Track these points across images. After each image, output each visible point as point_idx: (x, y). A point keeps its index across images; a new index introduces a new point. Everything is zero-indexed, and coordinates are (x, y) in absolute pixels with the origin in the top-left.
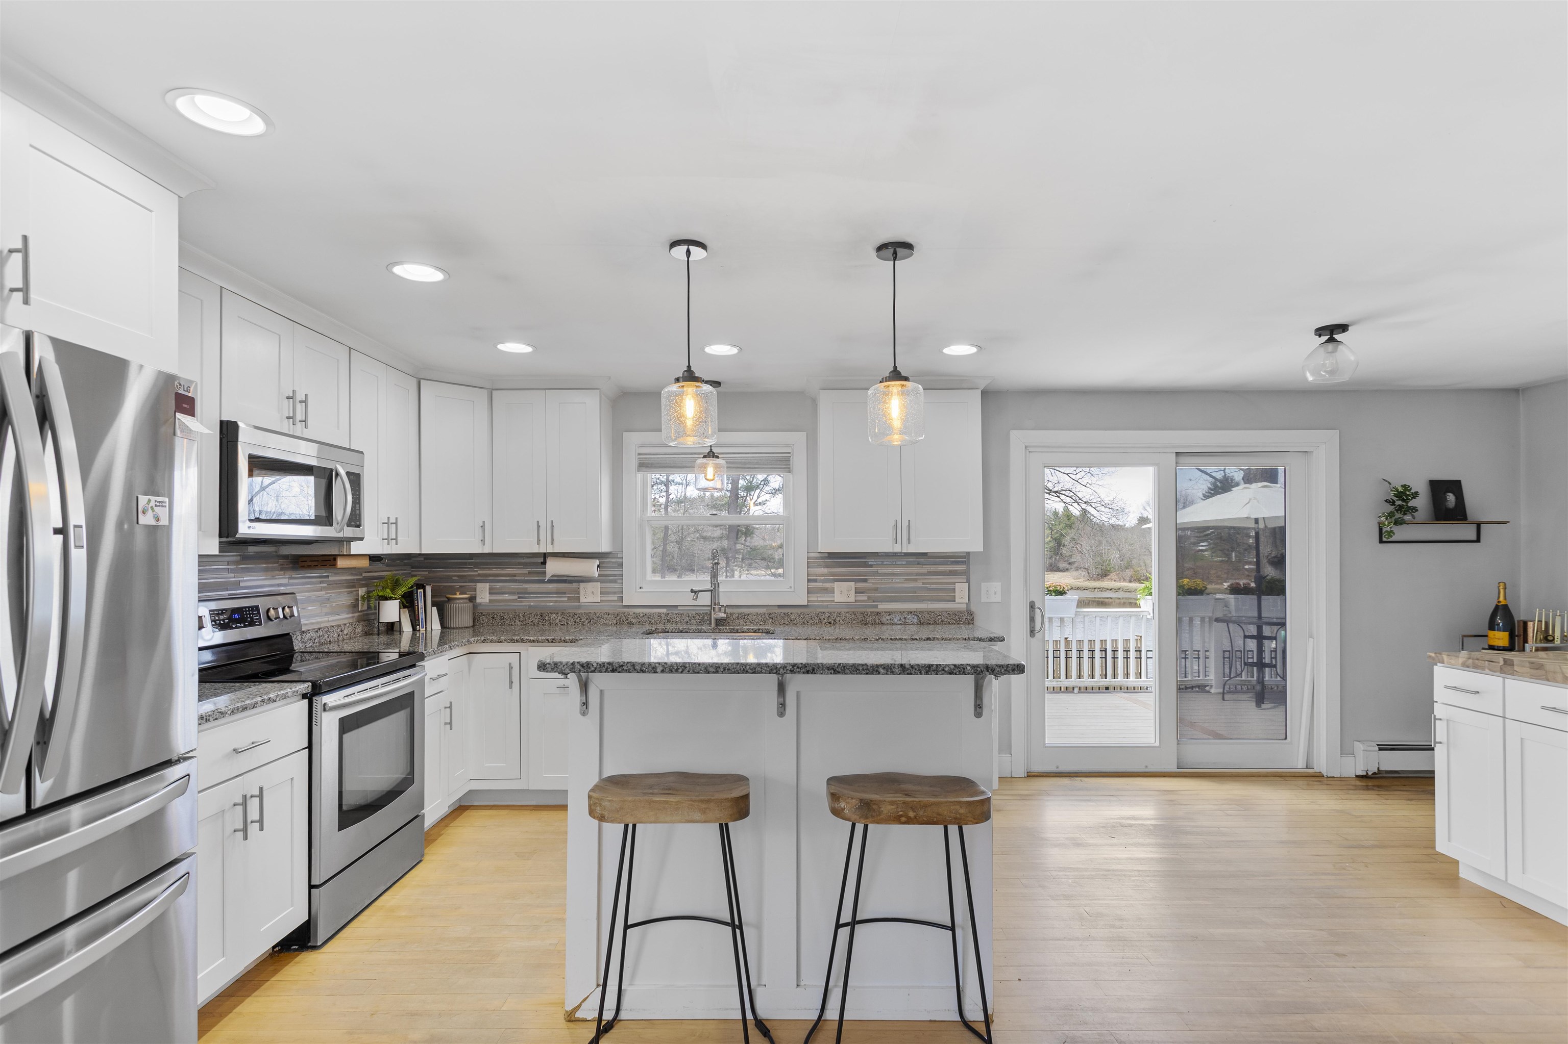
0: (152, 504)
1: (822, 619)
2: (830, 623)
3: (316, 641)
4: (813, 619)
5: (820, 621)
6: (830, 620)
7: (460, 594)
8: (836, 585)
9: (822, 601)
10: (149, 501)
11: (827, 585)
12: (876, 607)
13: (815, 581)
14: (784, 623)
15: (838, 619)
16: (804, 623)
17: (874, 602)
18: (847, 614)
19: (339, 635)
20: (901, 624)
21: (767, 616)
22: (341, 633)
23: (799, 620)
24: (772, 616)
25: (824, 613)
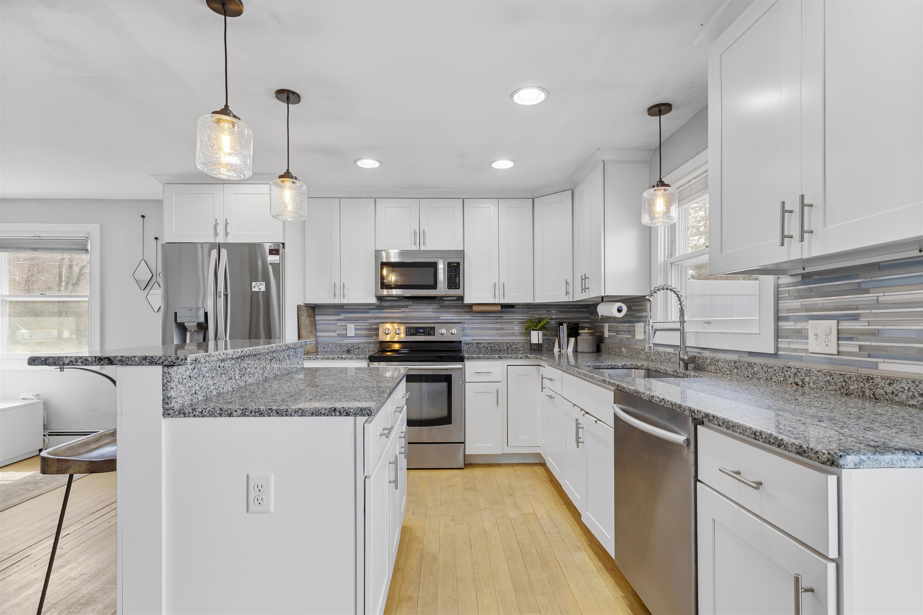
0: (258, 284)
1: (787, 376)
2: (797, 384)
3: (489, 348)
4: (777, 375)
5: (785, 380)
6: (797, 380)
7: (588, 330)
8: (812, 326)
9: (795, 350)
10: (256, 284)
11: (799, 326)
12: (876, 364)
13: (786, 319)
14: (748, 376)
15: (807, 379)
16: (767, 379)
17: (869, 356)
18: (820, 374)
19: (508, 348)
20: (913, 406)
21: (733, 364)
22: (509, 347)
23: (762, 374)
24: (737, 365)
25: (789, 367)
